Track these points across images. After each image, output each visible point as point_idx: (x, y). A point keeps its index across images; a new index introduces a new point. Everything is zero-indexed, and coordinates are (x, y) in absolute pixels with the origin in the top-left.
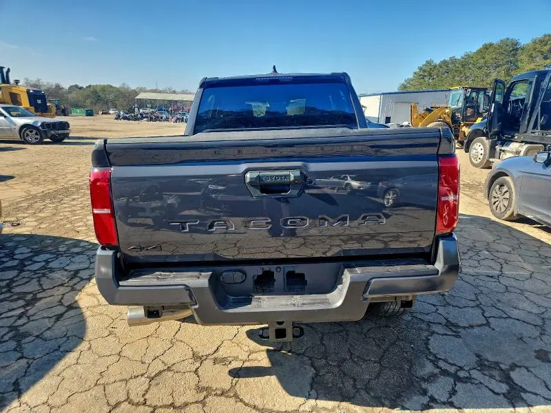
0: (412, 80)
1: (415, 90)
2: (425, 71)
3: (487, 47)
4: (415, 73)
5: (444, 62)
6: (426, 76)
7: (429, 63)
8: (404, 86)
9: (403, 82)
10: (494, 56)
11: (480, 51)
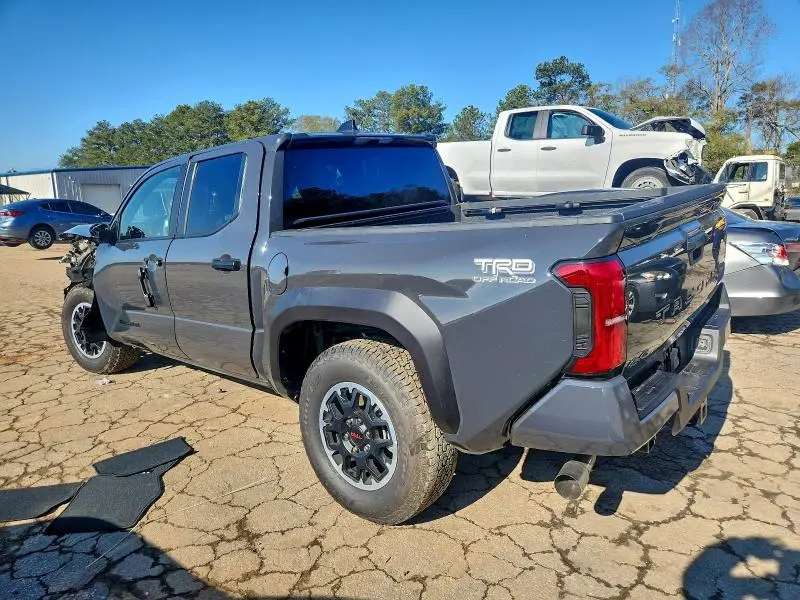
0: (81, 150)
1: (91, 166)
2: (99, 137)
3: (183, 110)
4: (84, 140)
5: (126, 126)
6: (102, 145)
7: (102, 126)
8: (68, 160)
9: (65, 153)
10: (195, 123)
11: (174, 115)
